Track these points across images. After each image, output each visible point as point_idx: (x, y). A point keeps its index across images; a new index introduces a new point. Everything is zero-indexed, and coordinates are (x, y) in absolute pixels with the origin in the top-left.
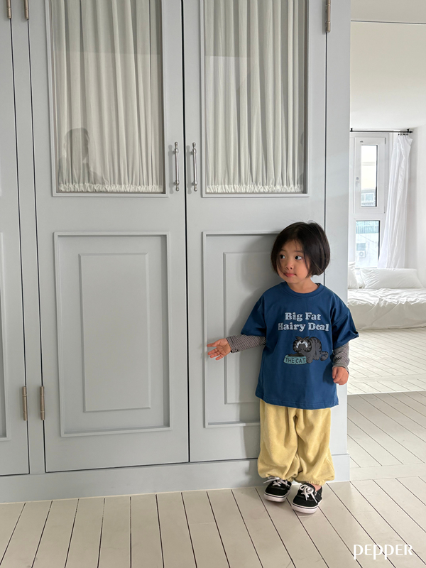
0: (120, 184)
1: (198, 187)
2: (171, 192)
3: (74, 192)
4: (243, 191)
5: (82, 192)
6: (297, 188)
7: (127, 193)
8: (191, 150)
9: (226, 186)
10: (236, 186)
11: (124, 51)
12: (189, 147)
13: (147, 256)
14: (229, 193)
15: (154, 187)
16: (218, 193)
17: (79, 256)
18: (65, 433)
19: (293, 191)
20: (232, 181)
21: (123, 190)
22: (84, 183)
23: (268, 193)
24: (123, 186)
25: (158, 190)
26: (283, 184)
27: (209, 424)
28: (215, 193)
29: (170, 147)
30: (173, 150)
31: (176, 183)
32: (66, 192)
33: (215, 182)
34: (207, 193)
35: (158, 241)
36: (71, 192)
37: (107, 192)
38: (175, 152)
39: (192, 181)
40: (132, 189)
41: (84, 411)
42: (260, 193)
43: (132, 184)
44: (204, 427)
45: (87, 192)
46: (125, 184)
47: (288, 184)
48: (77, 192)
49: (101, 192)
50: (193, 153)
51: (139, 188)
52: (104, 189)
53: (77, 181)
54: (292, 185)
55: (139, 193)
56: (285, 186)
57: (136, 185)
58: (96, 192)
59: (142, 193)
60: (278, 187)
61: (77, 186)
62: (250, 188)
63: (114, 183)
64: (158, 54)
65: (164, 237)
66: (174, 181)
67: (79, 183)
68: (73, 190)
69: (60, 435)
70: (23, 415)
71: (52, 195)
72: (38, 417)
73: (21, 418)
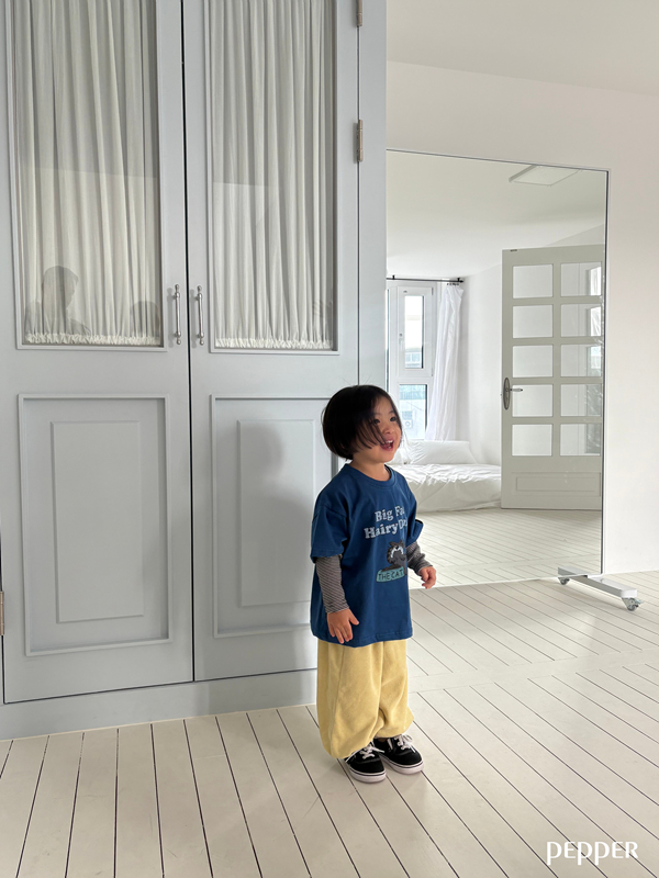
0: (105, 334)
1: (205, 340)
2: (171, 345)
3: (45, 344)
4: (262, 346)
6: (326, 344)
7: (114, 345)
8: (196, 295)
9: (240, 339)
10: (253, 340)
11: (111, 170)
12: (193, 291)
13: (139, 424)
14: (243, 348)
15: (149, 339)
16: (229, 348)
17: (52, 426)
18: (32, 651)
19: (321, 347)
20: (247, 333)
21: (109, 342)
22: (58, 332)
23: (291, 349)
24: (109, 337)
25: (154, 343)
26: (309, 339)
27: (219, 633)
28: (226, 348)
29: (169, 290)
30: (173, 294)
31: (177, 335)
32: (34, 344)
33: (227, 335)
34: (216, 348)
35: (154, 406)
36: (41, 344)
37: (88, 344)
38: (175, 297)
39: (198, 332)
40: (120, 340)
41: (57, 621)
42: (281, 349)
43: (120, 334)
44: (213, 637)
46: (111, 334)
47: (315, 340)
48: (50, 344)
50: (198, 299)
51: (130, 339)
53: (50, 330)
54: (319, 341)
55: (129, 345)
56: (312, 341)
57: (126, 335)
59: (134, 346)
60: (304, 343)
62: (269, 342)
63: (98, 333)
64: (154, 176)
65: (162, 401)
66: (175, 332)
67: (52, 332)
68: (43, 341)
69: (25, 654)
71: (16, 348)
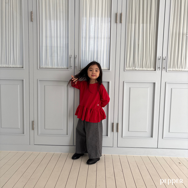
0: (142, 68)
1: (166, 69)
3: (130, 70)
4: (178, 70)
5: (132, 70)
7: (144, 70)
9: (173, 69)
10: (176, 69)
12: (163, 57)
13: (149, 88)
14: (174, 71)
15: (152, 69)
16: (171, 71)
17: (130, 88)
20: (175, 67)
21: (143, 70)
22: (132, 68)
23: (186, 71)
24: (143, 68)
25: (153, 70)
27: (164, 138)
28: (170, 71)
31: (159, 68)
32: (127, 70)
33: (170, 68)
34: (168, 71)
36: (129, 70)
38: (160, 59)
39: (164, 67)
41: (129, 131)
42: (184, 71)
43: (146, 68)
44: (163, 138)
45: (133, 70)
48: (131, 70)
49: (137, 70)
50: (165, 59)
51: (148, 69)
52: (138, 69)
55: (148, 70)
57: (147, 68)
58: (136, 70)
59: (149, 70)
61: (131, 68)
62: (180, 69)
63: (141, 68)
65: (154, 83)
68: (129, 69)
69: (122, 137)
70: (113, 130)
71: (124, 71)
72: (116, 132)
73: (112, 131)
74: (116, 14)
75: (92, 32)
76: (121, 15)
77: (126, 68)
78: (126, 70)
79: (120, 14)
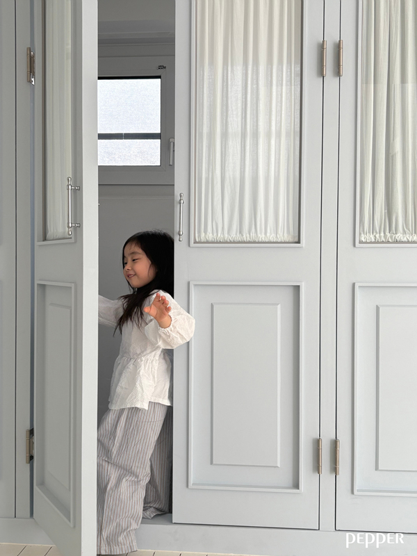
5: (383, 242)
17: (378, 308)
18: (358, 491)
22: (385, 233)
37: (408, 242)
41: (377, 468)
45: (388, 242)
49: (402, 242)
52: (405, 240)
53: (378, 231)
58: (396, 242)
61: (378, 236)
63: (415, 233)
67: (380, 233)
69: (352, 492)
70: (317, 468)
71: (354, 245)
72: (331, 472)
73: (314, 471)
74: (321, 48)
75: (235, 113)
76: (338, 48)
77: (360, 234)
78: (361, 242)
79: (335, 44)
